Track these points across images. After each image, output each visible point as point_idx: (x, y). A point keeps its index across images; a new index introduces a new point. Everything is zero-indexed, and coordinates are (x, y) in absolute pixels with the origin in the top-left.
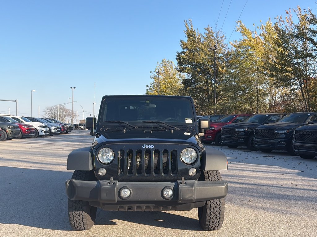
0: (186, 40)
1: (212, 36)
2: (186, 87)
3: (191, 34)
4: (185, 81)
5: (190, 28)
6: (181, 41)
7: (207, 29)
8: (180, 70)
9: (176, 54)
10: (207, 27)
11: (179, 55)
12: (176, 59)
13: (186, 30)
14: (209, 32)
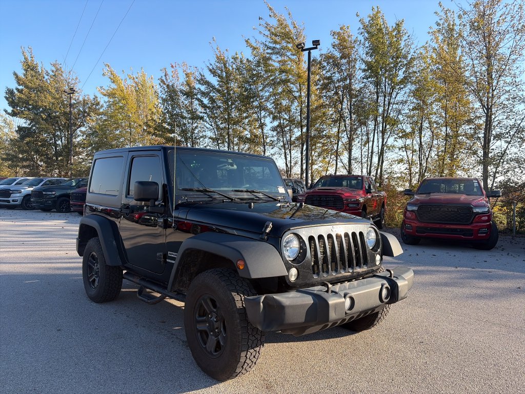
0: (21, 73)
1: (62, 75)
2: (22, 138)
3: (30, 67)
4: (20, 129)
5: (30, 59)
6: (15, 74)
7: (54, 65)
8: (14, 114)
9: (5, 90)
10: (54, 62)
11: (10, 93)
12: (6, 97)
13: (23, 60)
14: (57, 70)
